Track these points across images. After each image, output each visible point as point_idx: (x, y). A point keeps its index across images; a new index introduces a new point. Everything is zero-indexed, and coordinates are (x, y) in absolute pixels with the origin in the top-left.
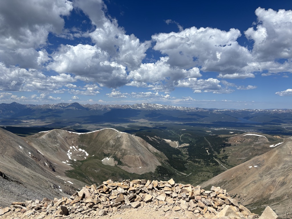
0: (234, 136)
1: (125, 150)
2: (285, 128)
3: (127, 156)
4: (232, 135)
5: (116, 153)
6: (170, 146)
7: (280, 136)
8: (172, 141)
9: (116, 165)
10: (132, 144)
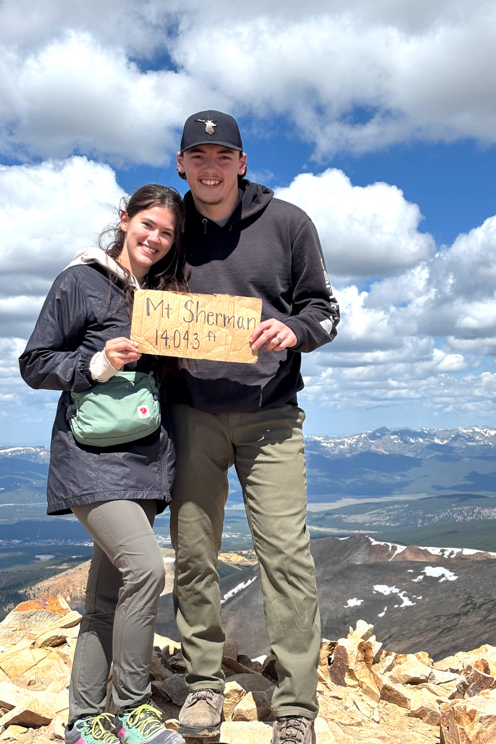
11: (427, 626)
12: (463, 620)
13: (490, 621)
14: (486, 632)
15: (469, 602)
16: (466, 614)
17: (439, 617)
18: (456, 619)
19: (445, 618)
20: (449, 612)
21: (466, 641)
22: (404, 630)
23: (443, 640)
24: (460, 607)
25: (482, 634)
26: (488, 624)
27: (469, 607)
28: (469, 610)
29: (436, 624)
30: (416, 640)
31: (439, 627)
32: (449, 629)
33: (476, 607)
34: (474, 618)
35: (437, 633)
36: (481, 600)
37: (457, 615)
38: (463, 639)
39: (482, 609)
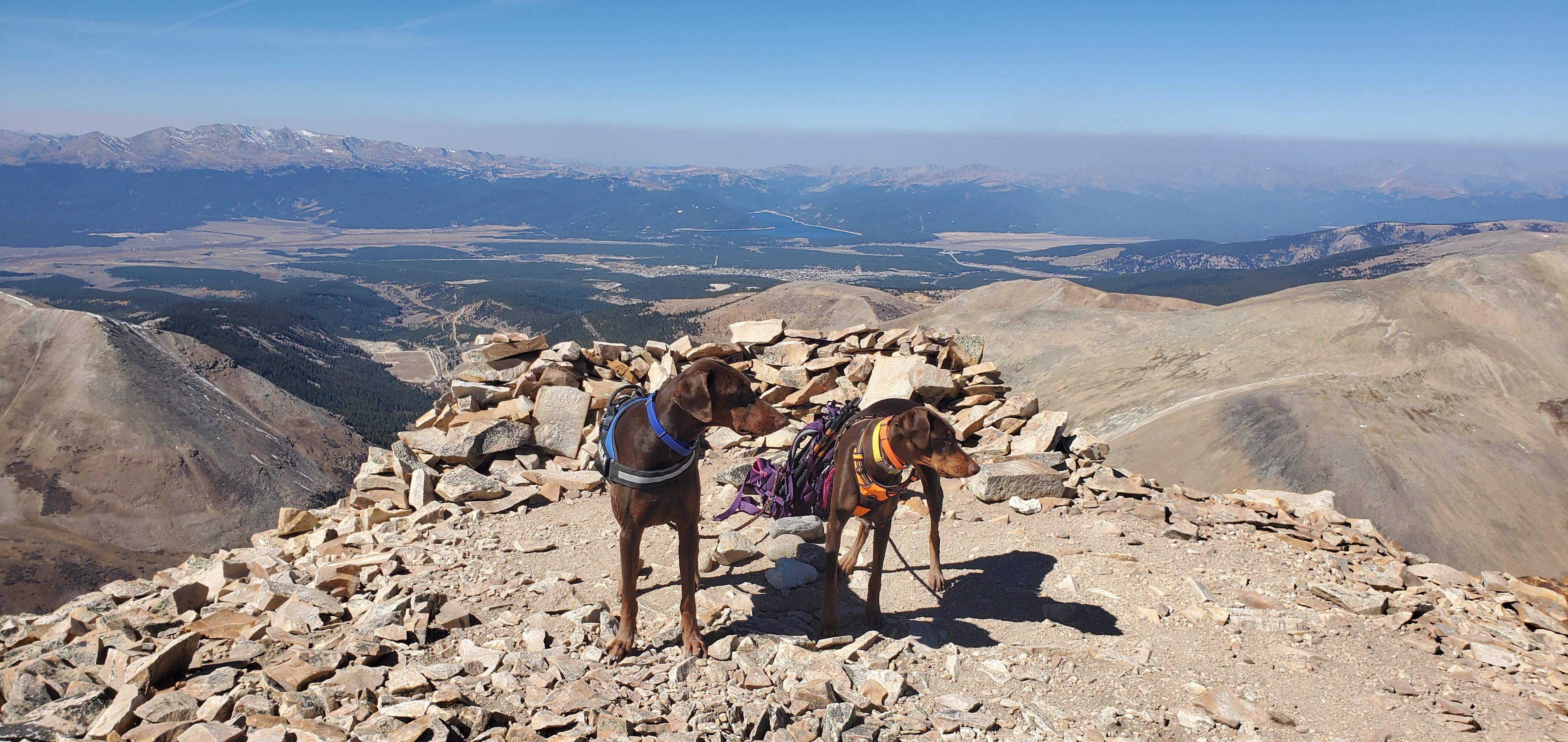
0: (728, 304)
1: (89, 420)
2: (951, 253)
3: (106, 452)
4: (720, 301)
5: (26, 444)
6: (394, 378)
7: (928, 295)
8: (404, 347)
9: (29, 519)
10: (136, 384)
11: (1108, 378)
12: (1149, 373)
13: (1178, 377)
14: (1172, 389)
15: (1159, 355)
16: (1154, 368)
17: (1122, 370)
18: (1141, 373)
19: (1129, 371)
20: (1135, 366)
21: (1148, 396)
22: (1082, 381)
23: (1123, 394)
24: (1147, 360)
25: (1168, 390)
26: (1176, 380)
27: (1157, 361)
28: (1157, 365)
29: (1119, 377)
30: (1091, 392)
31: (1121, 380)
32: (1133, 383)
33: (1165, 361)
34: (1162, 372)
35: (1118, 386)
36: (1173, 354)
37: (1143, 369)
38: (1145, 394)
39: (1172, 363)
